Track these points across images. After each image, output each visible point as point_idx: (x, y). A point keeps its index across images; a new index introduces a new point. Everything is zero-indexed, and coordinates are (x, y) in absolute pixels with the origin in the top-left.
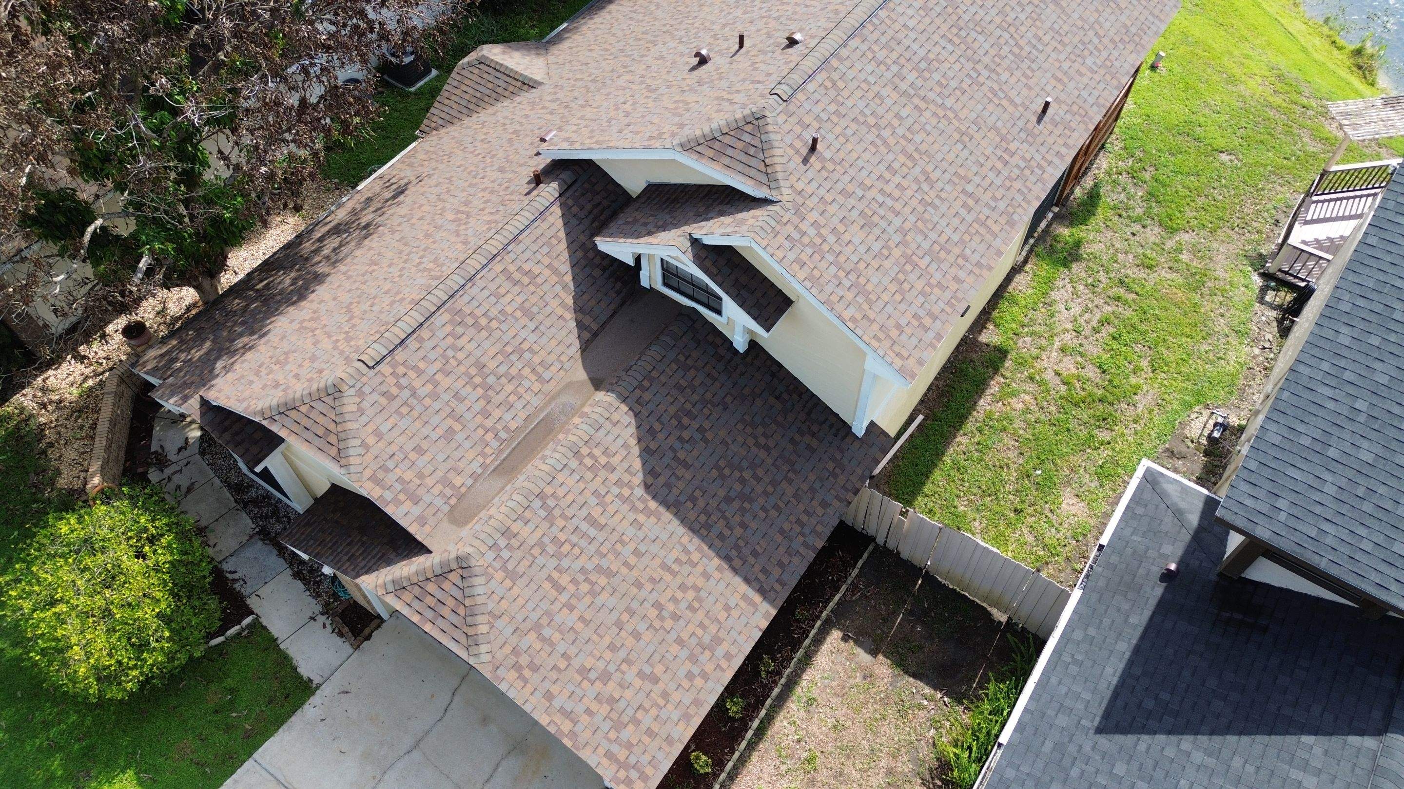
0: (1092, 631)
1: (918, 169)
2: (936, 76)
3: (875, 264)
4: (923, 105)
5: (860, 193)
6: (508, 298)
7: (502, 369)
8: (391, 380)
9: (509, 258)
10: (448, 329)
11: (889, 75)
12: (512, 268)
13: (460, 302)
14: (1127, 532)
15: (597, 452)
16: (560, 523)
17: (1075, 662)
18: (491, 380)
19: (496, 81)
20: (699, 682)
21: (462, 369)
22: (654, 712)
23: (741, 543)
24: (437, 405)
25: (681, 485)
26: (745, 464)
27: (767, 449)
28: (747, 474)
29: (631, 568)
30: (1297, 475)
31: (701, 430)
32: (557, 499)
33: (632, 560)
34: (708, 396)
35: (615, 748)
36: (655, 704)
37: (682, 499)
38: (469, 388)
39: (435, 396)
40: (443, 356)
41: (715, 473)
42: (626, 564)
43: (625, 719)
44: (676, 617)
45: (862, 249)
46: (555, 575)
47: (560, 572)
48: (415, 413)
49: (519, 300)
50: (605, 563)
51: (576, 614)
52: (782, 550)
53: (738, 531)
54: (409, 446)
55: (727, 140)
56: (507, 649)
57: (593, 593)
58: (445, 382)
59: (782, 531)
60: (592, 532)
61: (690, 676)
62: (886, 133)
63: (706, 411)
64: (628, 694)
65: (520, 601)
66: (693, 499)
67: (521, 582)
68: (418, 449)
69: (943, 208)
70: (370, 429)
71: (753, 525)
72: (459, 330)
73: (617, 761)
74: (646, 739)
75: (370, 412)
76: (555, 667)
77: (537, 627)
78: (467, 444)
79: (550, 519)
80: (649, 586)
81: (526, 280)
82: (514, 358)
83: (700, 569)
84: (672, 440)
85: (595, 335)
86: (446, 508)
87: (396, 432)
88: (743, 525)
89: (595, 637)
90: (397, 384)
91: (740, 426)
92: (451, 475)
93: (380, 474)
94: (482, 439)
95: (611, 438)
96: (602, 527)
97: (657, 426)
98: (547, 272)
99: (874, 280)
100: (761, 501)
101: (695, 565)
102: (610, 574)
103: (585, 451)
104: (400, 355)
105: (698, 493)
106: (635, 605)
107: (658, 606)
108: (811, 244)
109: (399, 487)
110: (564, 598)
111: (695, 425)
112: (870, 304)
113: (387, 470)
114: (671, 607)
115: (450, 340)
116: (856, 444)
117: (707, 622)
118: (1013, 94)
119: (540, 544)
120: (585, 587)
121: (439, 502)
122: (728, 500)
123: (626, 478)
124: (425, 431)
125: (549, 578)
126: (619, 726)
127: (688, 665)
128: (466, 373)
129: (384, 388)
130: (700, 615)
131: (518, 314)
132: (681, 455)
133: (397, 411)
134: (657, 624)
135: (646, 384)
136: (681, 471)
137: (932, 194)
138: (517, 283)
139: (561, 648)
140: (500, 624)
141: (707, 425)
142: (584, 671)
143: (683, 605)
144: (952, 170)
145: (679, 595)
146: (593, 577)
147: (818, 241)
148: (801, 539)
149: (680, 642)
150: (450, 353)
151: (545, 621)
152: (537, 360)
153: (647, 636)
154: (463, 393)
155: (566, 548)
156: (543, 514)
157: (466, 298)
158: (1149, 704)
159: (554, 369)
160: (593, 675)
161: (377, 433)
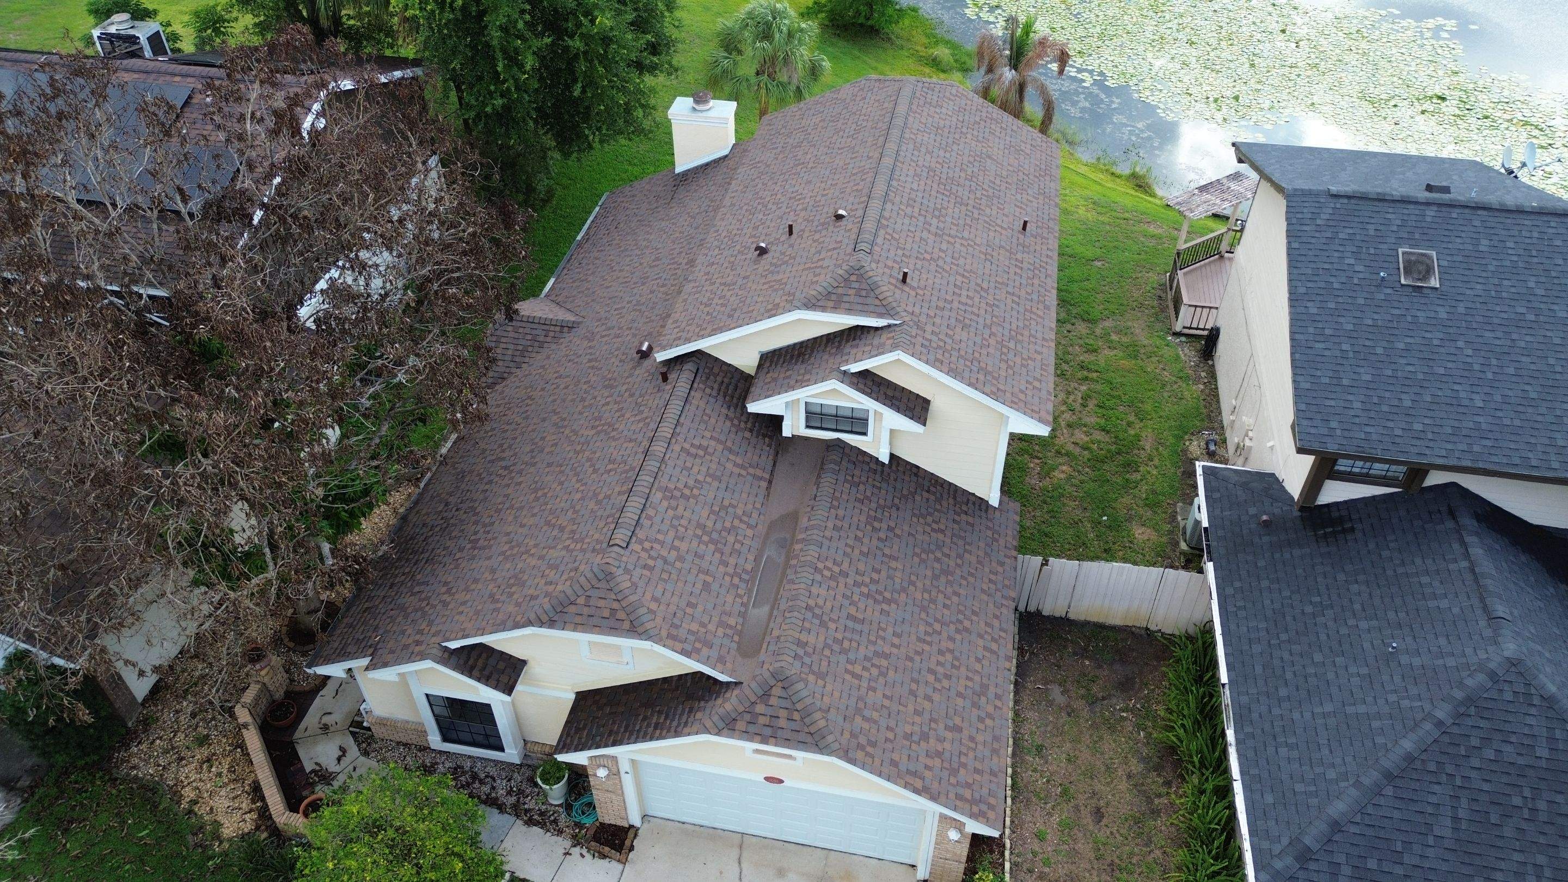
0: (1237, 584)
1: (973, 284)
2: (949, 219)
3: (984, 352)
4: (952, 240)
5: (948, 306)
6: (695, 469)
7: (719, 526)
8: (644, 555)
9: (681, 438)
10: (665, 504)
11: (920, 224)
12: (687, 446)
13: (663, 481)
14: (1217, 512)
15: (829, 564)
16: (832, 626)
17: (1239, 608)
18: (715, 535)
19: (534, 332)
20: (989, 722)
21: (690, 532)
22: (971, 755)
23: (961, 608)
24: (686, 566)
25: (898, 574)
26: (933, 547)
27: (942, 531)
28: (939, 555)
29: (898, 647)
30: (1333, 403)
31: (890, 529)
32: (821, 608)
33: (896, 641)
34: (882, 502)
35: (960, 791)
36: (969, 748)
37: (905, 584)
38: (703, 547)
39: (681, 559)
40: (672, 526)
41: (916, 560)
42: (893, 645)
43: (955, 765)
44: (948, 677)
45: (971, 343)
46: (849, 667)
47: (851, 663)
48: (674, 576)
49: (704, 469)
50: (879, 649)
51: (879, 694)
52: (991, 605)
53: (955, 599)
54: (683, 604)
55: (840, 291)
56: (847, 735)
57: (883, 674)
58: (684, 546)
59: (983, 591)
60: (858, 627)
61: (981, 719)
62: (941, 263)
63: (886, 514)
64: (947, 745)
65: (837, 694)
66: (912, 583)
67: (829, 679)
68: (689, 604)
69: (1002, 306)
70: (648, 596)
71: (962, 592)
72: (674, 503)
73: (967, 800)
74: (977, 777)
75: (641, 584)
76: (887, 740)
77: (858, 711)
78: (723, 591)
79: (823, 624)
80: (917, 658)
81: (701, 453)
82: (722, 514)
83: (945, 635)
84: (875, 542)
85: (770, 482)
86: (734, 646)
87: (668, 595)
88: (956, 594)
89: (901, 708)
90: (650, 557)
91: (915, 519)
92: (725, 618)
93: (674, 632)
94: (732, 585)
95: (833, 551)
96: (863, 621)
97: (860, 534)
98: (713, 443)
99: (990, 363)
100: (958, 571)
101: (940, 633)
102: (887, 656)
103: (820, 565)
104: (641, 534)
105: (913, 578)
106: (915, 675)
107: (931, 671)
108: (939, 347)
109: (691, 638)
110: (865, 684)
111: (884, 526)
112: (997, 379)
113: (677, 627)
114: (940, 670)
115: (671, 512)
116: (998, 514)
117: (970, 675)
118: (999, 222)
119: (826, 645)
120: (875, 672)
121: (726, 641)
122: (936, 577)
123: (859, 579)
124: (689, 588)
125: (847, 671)
126: (954, 772)
127: (975, 712)
128: (695, 535)
129: (642, 562)
130: (963, 669)
131: (709, 479)
132: (887, 551)
133: (660, 579)
134: (938, 686)
135: (835, 503)
136: (893, 564)
137: (991, 297)
138: (696, 456)
139: (883, 723)
140: (832, 715)
141: (892, 524)
142: (908, 736)
143: (948, 666)
144: (993, 280)
145: (941, 659)
146: (876, 661)
147: (942, 344)
148: (999, 594)
149: (959, 695)
150: (675, 522)
151: (861, 705)
152: (739, 512)
153: (936, 697)
154: (700, 552)
155: (846, 644)
156: (817, 622)
157: (666, 477)
158: (1309, 609)
159: (755, 515)
160: (915, 738)
161: (654, 599)
